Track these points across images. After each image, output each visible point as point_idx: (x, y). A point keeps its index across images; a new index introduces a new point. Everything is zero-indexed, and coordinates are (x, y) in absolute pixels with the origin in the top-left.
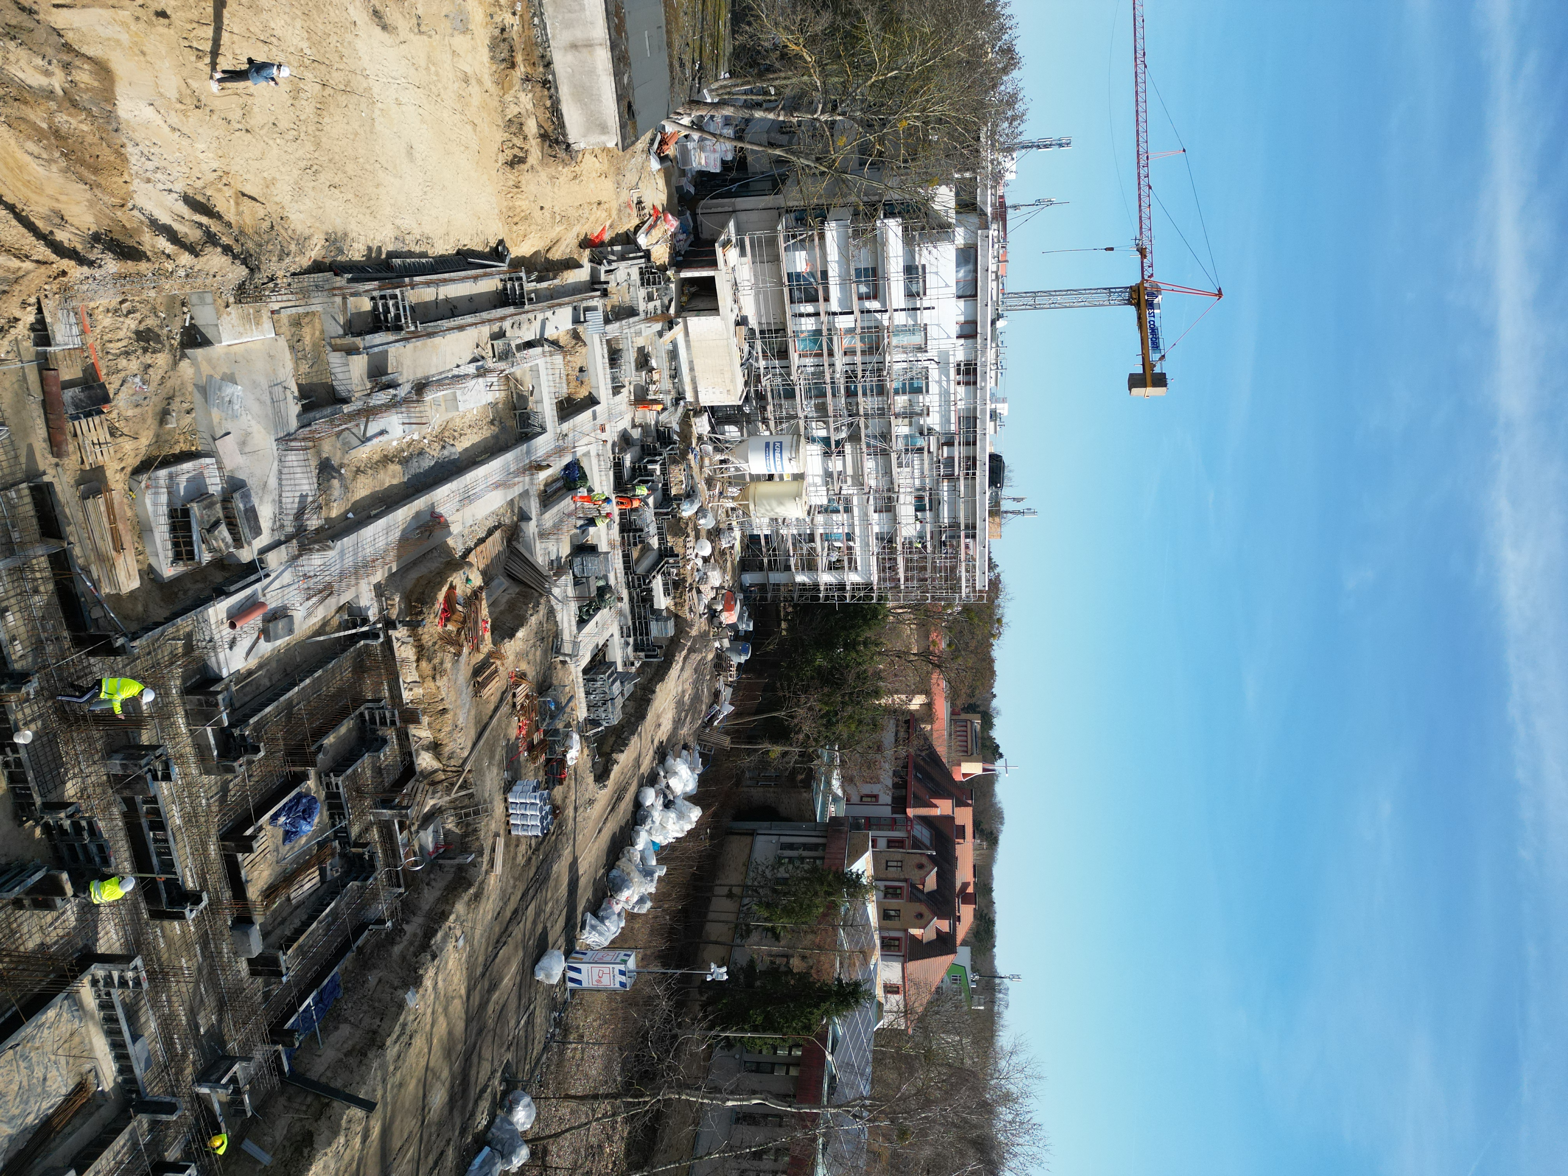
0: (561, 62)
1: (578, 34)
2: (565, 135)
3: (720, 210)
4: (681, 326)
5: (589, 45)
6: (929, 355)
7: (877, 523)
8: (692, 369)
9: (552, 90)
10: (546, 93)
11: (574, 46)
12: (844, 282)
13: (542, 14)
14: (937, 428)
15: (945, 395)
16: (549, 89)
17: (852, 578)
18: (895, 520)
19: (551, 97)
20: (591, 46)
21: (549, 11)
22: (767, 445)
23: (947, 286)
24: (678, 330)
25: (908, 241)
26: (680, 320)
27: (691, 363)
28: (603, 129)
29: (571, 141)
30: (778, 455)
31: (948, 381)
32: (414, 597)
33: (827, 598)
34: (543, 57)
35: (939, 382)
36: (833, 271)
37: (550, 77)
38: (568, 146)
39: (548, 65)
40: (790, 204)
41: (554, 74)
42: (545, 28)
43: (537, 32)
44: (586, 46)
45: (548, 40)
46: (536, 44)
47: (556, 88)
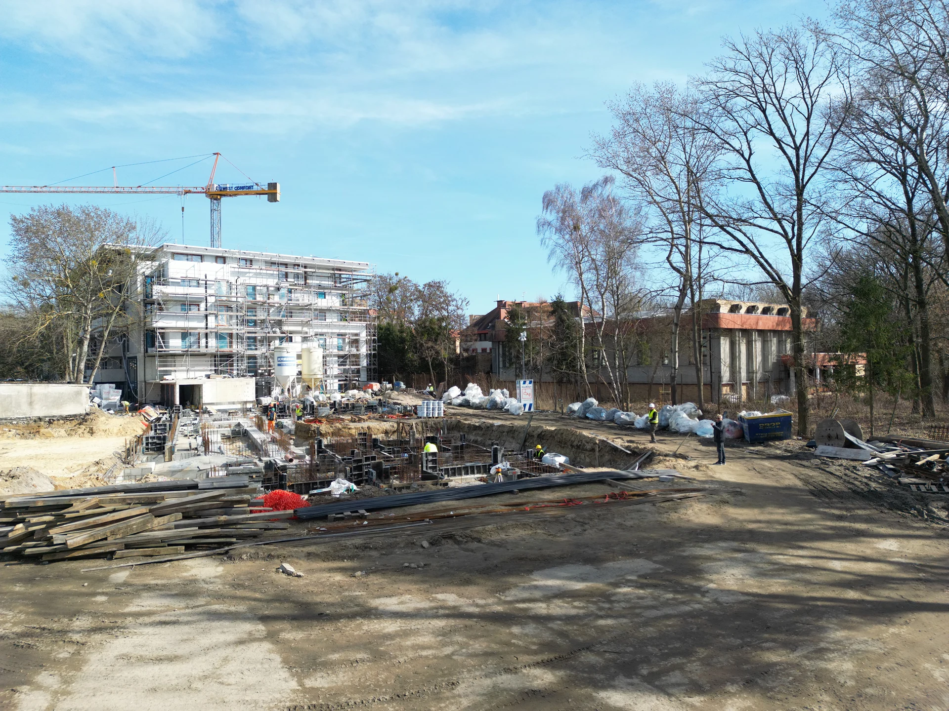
0: (39, 411)
1: (24, 400)
2: (81, 415)
3: (143, 390)
4: (207, 406)
5: (31, 395)
6: (234, 282)
7: (333, 319)
8: (234, 403)
9: (54, 419)
10: (56, 422)
11: (31, 404)
12: (187, 318)
13: (11, 419)
14: (276, 281)
15: (257, 275)
16: (54, 420)
17: (363, 336)
18: (329, 310)
19: (58, 420)
20: (31, 394)
21: (10, 415)
22: (279, 365)
23: (194, 266)
24: (210, 408)
25: (166, 283)
26: (204, 407)
27: (229, 403)
28: (78, 393)
29: (84, 412)
30: (285, 359)
31: (249, 273)
32: (307, 435)
33: (374, 350)
34: (35, 421)
35: (250, 277)
36: (181, 324)
37: (47, 419)
38: (87, 414)
39: (40, 419)
40: (142, 350)
41: (46, 417)
42: (19, 418)
43: (21, 423)
44: (31, 397)
45: (26, 418)
46: (28, 424)
47: (53, 416)
